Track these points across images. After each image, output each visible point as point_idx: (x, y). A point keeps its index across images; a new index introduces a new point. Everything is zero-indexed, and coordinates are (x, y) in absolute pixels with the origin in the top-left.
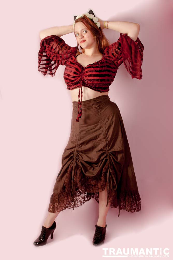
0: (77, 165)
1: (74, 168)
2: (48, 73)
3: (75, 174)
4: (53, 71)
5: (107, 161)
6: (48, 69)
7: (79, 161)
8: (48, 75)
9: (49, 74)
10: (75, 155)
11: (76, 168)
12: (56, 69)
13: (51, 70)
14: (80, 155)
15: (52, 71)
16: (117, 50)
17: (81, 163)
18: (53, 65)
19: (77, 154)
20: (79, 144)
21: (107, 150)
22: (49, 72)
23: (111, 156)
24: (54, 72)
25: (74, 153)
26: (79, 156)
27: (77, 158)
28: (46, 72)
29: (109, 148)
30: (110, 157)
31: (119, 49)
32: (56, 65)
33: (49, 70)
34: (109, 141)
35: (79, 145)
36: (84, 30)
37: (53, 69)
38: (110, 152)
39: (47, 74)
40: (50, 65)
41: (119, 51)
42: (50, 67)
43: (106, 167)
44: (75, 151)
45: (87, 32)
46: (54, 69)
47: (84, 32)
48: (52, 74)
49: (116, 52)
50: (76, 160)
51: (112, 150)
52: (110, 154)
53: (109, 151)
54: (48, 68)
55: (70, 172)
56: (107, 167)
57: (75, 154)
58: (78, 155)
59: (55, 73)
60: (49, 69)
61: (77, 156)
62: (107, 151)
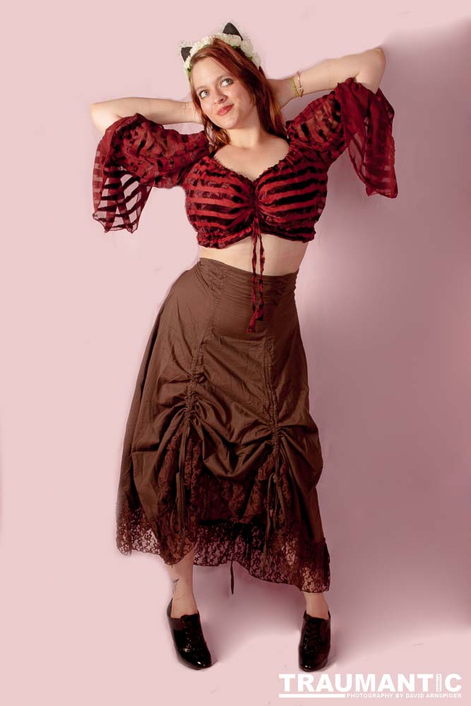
0: (193, 430)
1: (183, 441)
2: (116, 225)
3: (187, 457)
4: (133, 217)
5: (272, 451)
6: (118, 212)
7: (199, 424)
8: (115, 229)
9: (119, 226)
10: (189, 404)
11: (190, 440)
12: (140, 208)
13: (125, 216)
14: (201, 405)
15: (128, 218)
16: (330, 120)
17: (203, 428)
18: (129, 198)
19: (195, 402)
20: (198, 373)
21: (274, 420)
22: (119, 221)
23: (283, 439)
24: (135, 218)
25: (186, 397)
26: (198, 407)
27: (194, 413)
28: (112, 220)
29: (278, 414)
30: (280, 441)
31: (336, 118)
32: (140, 198)
33: (118, 216)
34: (278, 395)
35: (197, 376)
36: (223, 79)
37: (131, 211)
38: (282, 429)
39: (115, 227)
40: (121, 201)
41: (335, 123)
42: (123, 206)
43: (267, 467)
44: (188, 393)
45: (232, 83)
46: (134, 208)
47: (225, 83)
48: (129, 226)
49: (329, 125)
50: (192, 418)
51: (288, 422)
52: (281, 433)
53: (280, 425)
54: (117, 209)
55: (173, 450)
56: (270, 467)
57: (189, 402)
58: (197, 404)
59: (137, 221)
60: (120, 211)
61: (193, 408)
62: (274, 423)
